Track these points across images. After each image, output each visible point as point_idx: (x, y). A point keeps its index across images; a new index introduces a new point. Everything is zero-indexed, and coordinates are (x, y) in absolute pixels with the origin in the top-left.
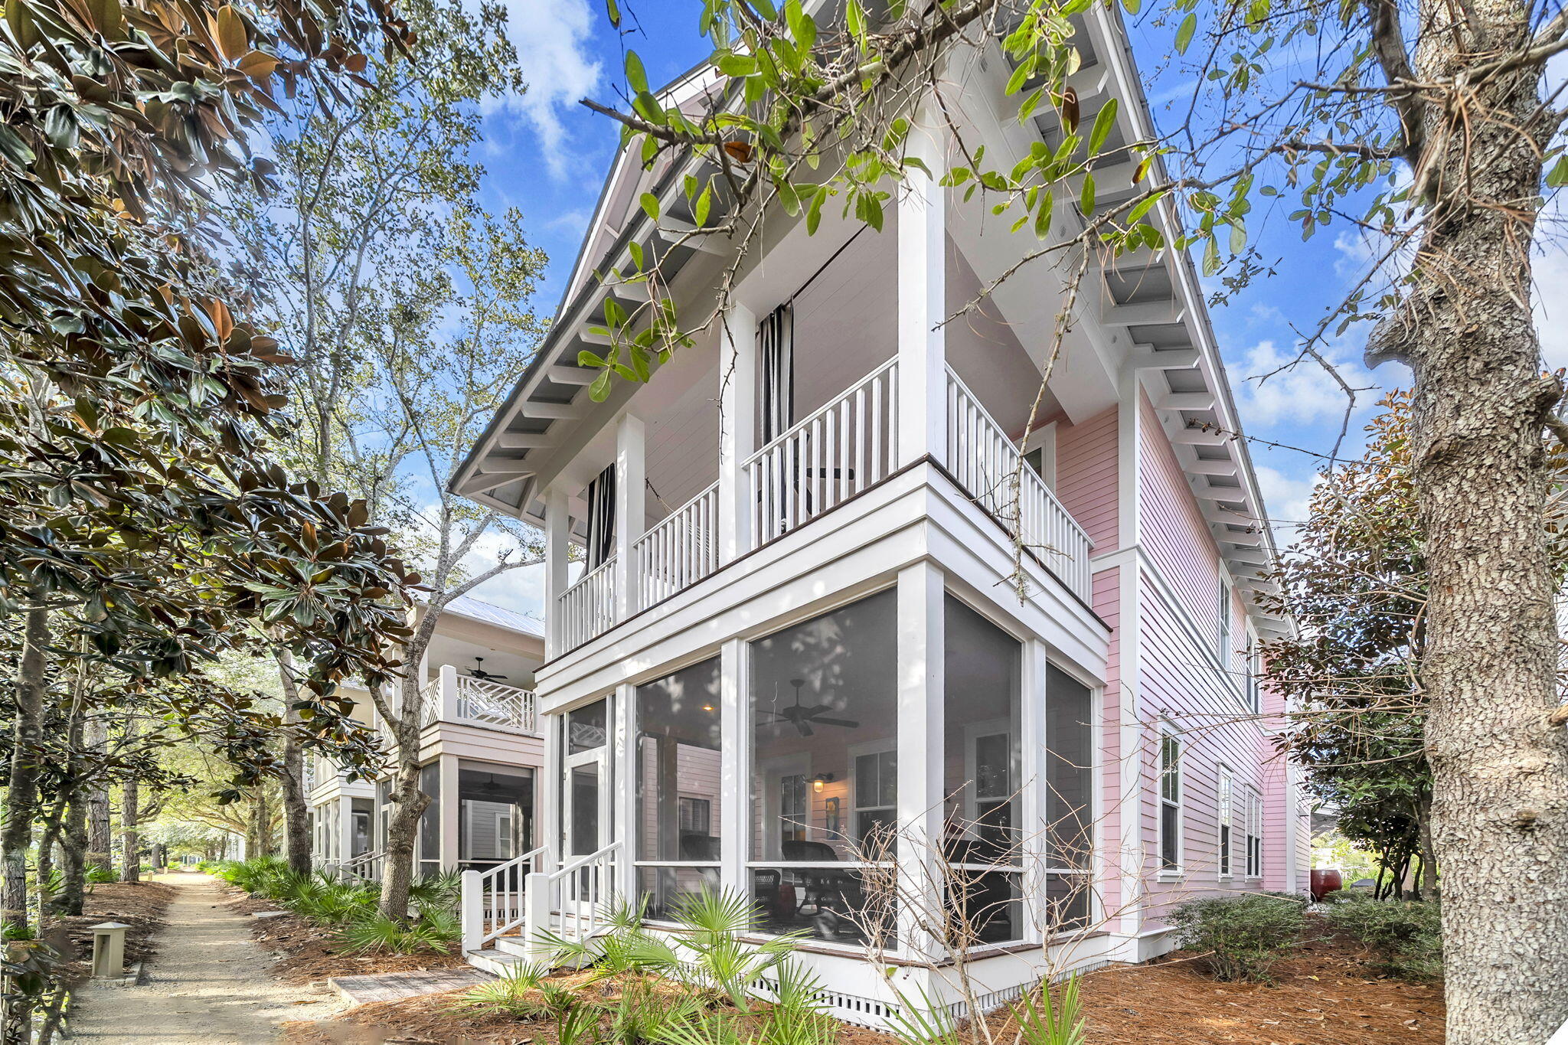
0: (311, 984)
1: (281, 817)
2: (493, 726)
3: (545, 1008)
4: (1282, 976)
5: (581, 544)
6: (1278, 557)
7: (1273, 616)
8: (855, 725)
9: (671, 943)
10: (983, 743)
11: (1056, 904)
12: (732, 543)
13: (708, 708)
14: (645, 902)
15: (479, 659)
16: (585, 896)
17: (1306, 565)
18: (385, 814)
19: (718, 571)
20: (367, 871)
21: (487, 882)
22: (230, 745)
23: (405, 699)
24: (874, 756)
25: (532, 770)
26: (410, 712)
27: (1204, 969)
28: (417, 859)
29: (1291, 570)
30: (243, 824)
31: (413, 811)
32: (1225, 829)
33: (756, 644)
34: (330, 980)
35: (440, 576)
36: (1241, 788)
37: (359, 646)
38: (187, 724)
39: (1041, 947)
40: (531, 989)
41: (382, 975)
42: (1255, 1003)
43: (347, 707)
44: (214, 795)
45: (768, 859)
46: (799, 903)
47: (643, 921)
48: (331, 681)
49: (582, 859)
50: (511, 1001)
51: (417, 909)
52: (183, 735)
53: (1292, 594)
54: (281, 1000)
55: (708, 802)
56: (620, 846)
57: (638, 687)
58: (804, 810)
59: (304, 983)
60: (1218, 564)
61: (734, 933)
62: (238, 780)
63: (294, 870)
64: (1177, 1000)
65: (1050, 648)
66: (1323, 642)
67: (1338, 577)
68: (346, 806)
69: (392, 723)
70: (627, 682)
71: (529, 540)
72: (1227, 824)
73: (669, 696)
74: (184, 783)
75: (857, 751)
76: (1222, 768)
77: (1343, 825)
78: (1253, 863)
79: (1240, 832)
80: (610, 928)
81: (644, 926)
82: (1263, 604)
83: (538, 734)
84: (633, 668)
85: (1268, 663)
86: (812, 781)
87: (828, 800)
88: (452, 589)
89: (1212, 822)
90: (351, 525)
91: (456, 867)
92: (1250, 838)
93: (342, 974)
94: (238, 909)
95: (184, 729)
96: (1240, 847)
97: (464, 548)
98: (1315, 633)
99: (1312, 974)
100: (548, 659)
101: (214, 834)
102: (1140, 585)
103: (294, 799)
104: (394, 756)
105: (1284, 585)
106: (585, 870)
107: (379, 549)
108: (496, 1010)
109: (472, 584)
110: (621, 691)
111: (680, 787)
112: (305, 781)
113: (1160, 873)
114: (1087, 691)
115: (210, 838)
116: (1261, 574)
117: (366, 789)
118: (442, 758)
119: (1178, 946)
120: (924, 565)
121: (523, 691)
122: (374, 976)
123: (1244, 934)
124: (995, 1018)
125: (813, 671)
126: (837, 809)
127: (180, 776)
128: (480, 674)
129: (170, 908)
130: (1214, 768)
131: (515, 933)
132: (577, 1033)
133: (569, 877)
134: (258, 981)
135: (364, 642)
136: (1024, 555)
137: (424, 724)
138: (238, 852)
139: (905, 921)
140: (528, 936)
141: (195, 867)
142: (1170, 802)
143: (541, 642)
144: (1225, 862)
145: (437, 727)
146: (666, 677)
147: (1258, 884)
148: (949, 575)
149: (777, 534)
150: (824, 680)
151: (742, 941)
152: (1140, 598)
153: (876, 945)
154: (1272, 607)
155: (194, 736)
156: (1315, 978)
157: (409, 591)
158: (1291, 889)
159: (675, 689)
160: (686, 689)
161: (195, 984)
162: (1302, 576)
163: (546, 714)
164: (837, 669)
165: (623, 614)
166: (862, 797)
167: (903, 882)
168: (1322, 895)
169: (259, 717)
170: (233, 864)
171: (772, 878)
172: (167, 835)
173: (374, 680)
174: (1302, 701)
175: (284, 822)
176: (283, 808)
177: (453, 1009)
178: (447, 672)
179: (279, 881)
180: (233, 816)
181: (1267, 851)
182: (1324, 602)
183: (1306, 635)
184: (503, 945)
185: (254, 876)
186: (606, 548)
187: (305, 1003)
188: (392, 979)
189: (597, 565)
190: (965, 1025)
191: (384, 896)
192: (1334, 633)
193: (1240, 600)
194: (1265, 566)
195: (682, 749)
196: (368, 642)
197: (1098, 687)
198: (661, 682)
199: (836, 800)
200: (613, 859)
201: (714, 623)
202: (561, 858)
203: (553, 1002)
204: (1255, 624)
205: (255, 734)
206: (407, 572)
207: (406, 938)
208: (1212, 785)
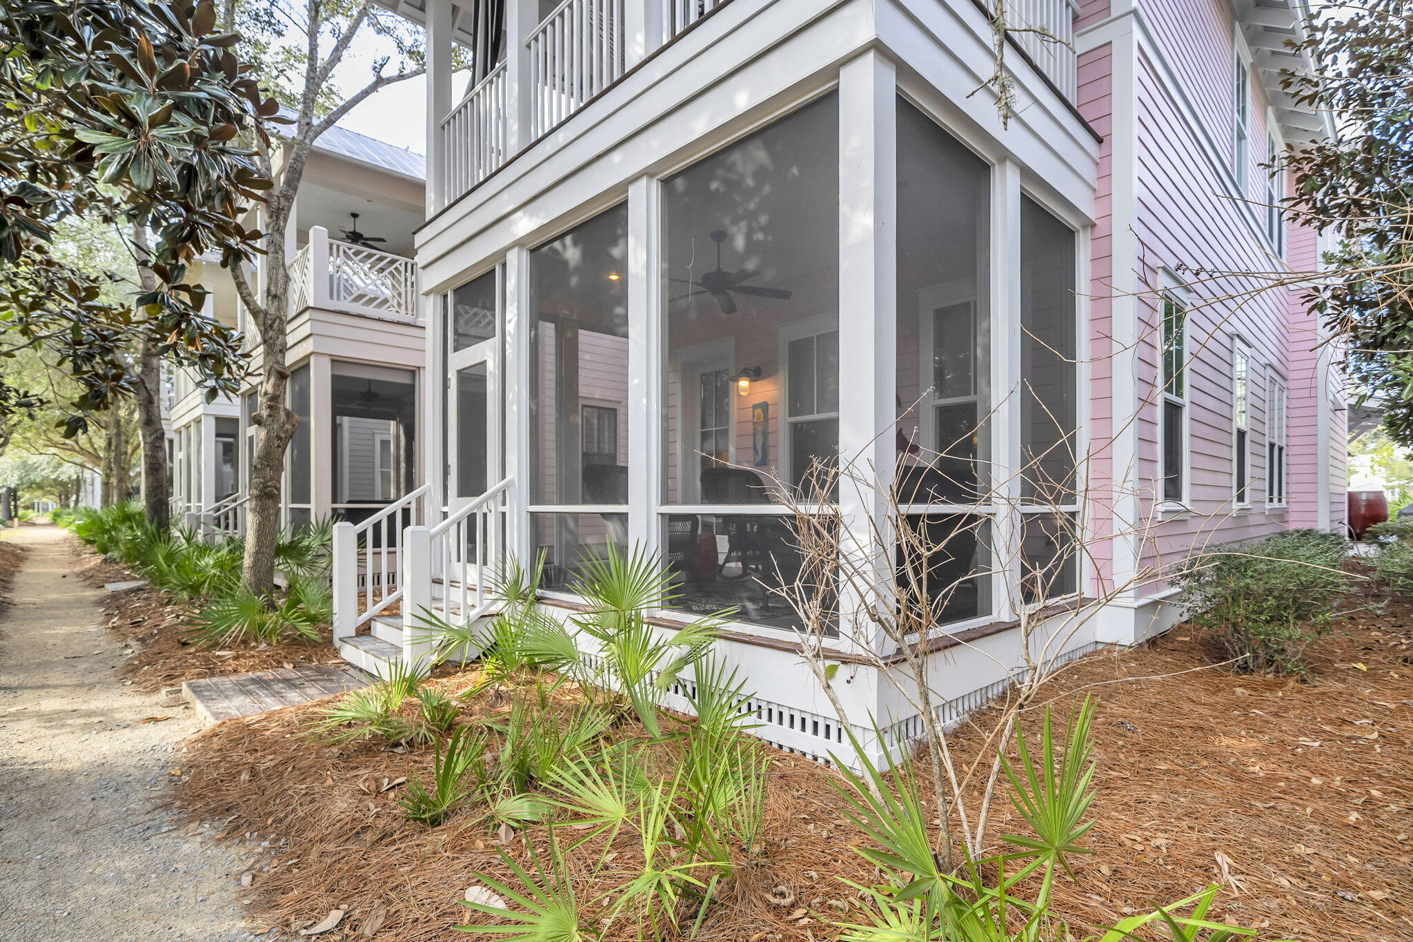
0: (164, 691)
1: (138, 446)
2: (370, 311)
3: (423, 730)
4: (1318, 666)
5: (465, 44)
6: (1312, 17)
7: (1304, 108)
8: (785, 295)
9: (571, 629)
10: (942, 315)
11: (1039, 573)
12: (640, 38)
13: (614, 277)
14: (541, 567)
15: (355, 216)
16: (471, 558)
17: (1348, 27)
18: (251, 438)
19: (625, 77)
20: (231, 521)
21: (362, 537)
22: (75, 355)
23: (270, 278)
24: (811, 339)
25: (413, 372)
26: (275, 296)
27: (1216, 650)
28: (285, 504)
29: (1329, 35)
30: (99, 458)
31: (279, 438)
32: (1241, 434)
33: (667, 183)
34: (184, 686)
35: (309, 99)
36: (1261, 370)
37: (212, 208)
38: (28, 324)
39: (1015, 625)
40: (409, 699)
41: (244, 676)
42: (1287, 710)
43: (198, 297)
44: (60, 424)
45: (685, 502)
46: (721, 562)
47: (539, 592)
48: (182, 261)
49: (470, 503)
50: (385, 719)
51: (286, 575)
52: (24, 340)
53: (1329, 73)
54: (130, 716)
55: (614, 411)
56: (511, 483)
57: (532, 251)
58: (727, 422)
59: (156, 690)
60: (1233, 31)
61: (644, 613)
62: (83, 403)
63: (152, 522)
64: (1186, 707)
65: (1027, 173)
66: (1370, 144)
67: (1389, 43)
68: (209, 428)
69: (255, 313)
70: (519, 243)
71: (408, 42)
72: (1243, 427)
73: (565, 263)
74: (30, 405)
75: (790, 332)
76: (1238, 342)
77: (1392, 424)
78: (1275, 485)
79: (1258, 438)
80: (500, 604)
81: (539, 599)
82: (1292, 90)
83: (419, 322)
84: (524, 225)
85: (1299, 181)
86: (736, 380)
87: (755, 407)
88: (323, 117)
89: (1224, 424)
90: (198, 33)
91: (329, 514)
92: (1272, 446)
93: (200, 675)
94: (91, 579)
95: (25, 332)
96: (1259, 461)
97: (336, 57)
98: (1360, 132)
99: (1357, 660)
100: (430, 212)
101: (68, 472)
102: (1137, 70)
103: (151, 422)
104: (258, 360)
105: (1320, 60)
106: (472, 518)
107: (228, 66)
108: (367, 732)
109: (345, 109)
110: (512, 257)
111: (583, 391)
112: (163, 395)
113: (1162, 506)
114: (1070, 234)
115: (64, 478)
116: (1289, 43)
117: (230, 406)
118: (312, 359)
119: (1186, 617)
120: (871, 55)
121: (402, 260)
122: (234, 678)
123: (1272, 601)
124: (960, 737)
125: (736, 221)
126: (766, 419)
127: (26, 395)
128: (355, 237)
129: (18, 578)
130: (1226, 342)
131: (393, 611)
132: (458, 771)
133: (454, 529)
134: (105, 685)
135: (217, 202)
136: (1007, 48)
137: (292, 310)
138: (93, 499)
139: (847, 602)
140: (407, 619)
141: (47, 519)
142: (1173, 397)
143: (419, 187)
144: (1241, 483)
145: (306, 316)
146: (561, 237)
147: (1281, 516)
148: (904, 70)
149: (693, 18)
150: (749, 237)
151: (655, 623)
152: (1137, 90)
153: (813, 631)
154: (1304, 94)
155: (35, 342)
156: (1360, 666)
157: (268, 125)
158: (1323, 525)
159: (572, 254)
160: (585, 255)
161: (39, 692)
162: (1343, 44)
163: (427, 294)
164: (763, 219)
165: (514, 147)
166: (796, 402)
167: (846, 545)
168: (1363, 530)
169: (106, 310)
170: (89, 513)
171: (689, 524)
172: (17, 474)
173: (232, 258)
174: (1341, 236)
175: (141, 452)
176: (140, 432)
177: (319, 730)
178: (318, 234)
179: (135, 537)
180: (87, 447)
181: (1293, 462)
182: (1372, 85)
183: (1348, 134)
184: (379, 629)
185: (108, 531)
186: (495, 47)
187: (155, 720)
188: (254, 681)
189: (485, 74)
190: (922, 750)
191: (247, 561)
192: (1385, 130)
193: (1260, 84)
194: (1293, 31)
195: (585, 337)
196: (222, 201)
197: (1084, 227)
198: (557, 245)
199: (764, 406)
200: (504, 503)
201: (617, 156)
202: (445, 503)
203: (433, 719)
204: (1279, 120)
205: (104, 338)
206: (263, 98)
207: (271, 619)
208: (1225, 368)
